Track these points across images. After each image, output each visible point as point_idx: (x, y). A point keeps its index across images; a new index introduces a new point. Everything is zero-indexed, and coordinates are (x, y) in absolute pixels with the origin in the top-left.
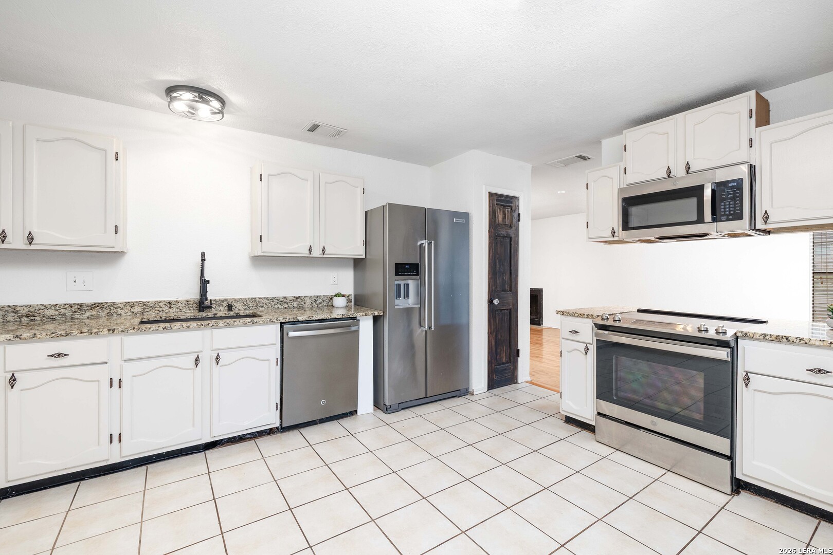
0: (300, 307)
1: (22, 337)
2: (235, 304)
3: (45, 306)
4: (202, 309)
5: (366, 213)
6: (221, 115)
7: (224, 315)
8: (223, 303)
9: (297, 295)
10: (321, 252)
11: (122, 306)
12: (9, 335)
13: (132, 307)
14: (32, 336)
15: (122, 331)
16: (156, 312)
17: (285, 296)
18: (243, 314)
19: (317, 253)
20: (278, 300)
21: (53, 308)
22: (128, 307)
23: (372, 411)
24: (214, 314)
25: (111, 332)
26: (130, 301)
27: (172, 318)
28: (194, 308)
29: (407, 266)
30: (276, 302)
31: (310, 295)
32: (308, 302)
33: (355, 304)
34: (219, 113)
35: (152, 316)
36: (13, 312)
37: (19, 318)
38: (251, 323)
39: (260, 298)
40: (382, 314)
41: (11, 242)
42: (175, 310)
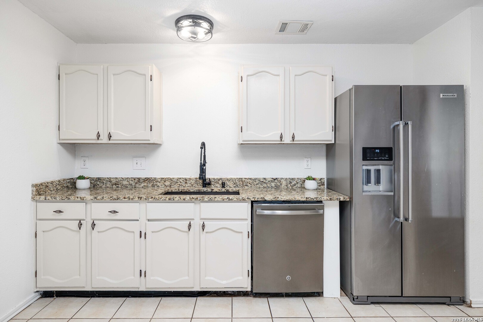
0: (277, 188)
1: (98, 198)
2: (227, 182)
3: (123, 179)
4: (204, 185)
5: (336, 99)
6: (210, 34)
7: (218, 191)
8: (219, 182)
9: (274, 177)
10: (291, 139)
11: (159, 180)
12: (92, 197)
13: (165, 181)
14: (102, 198)
15: (145, 199)
16: (178, 186)
17: (265, 177)
18: (232, 191)
19: (287, 140)
20: (259, 180)
21: (126, 180)
22: (163, 181)
23: (339, 296)
24: (211, 190)
25: (140, 199)
26: (163, 177)
27: (185, 191)
28: (201, 184)
29: (378, 151)
30: (257, 182)
31: (286, 177)
32: (284, 183)
33: (328, 188)
34: (209, 32)
35: (175, 188)
36: (110, 182)
37: (112, 185)
38: (228, 200)
39: (245, 178)
40: (348, 200)
41: (102, 139)
42: (189, 185)
